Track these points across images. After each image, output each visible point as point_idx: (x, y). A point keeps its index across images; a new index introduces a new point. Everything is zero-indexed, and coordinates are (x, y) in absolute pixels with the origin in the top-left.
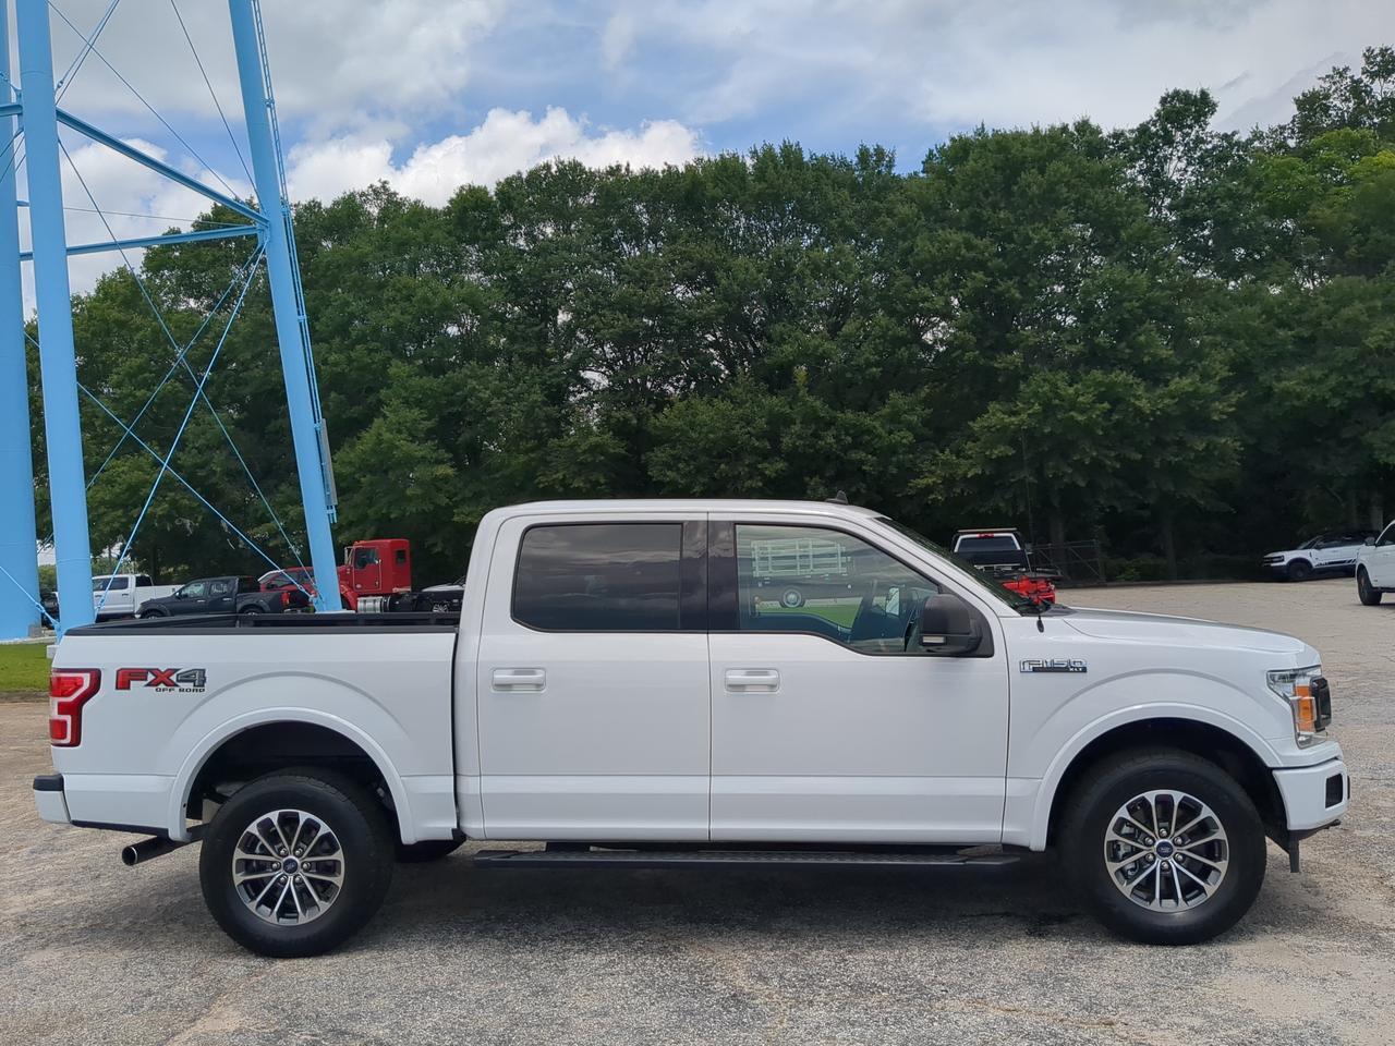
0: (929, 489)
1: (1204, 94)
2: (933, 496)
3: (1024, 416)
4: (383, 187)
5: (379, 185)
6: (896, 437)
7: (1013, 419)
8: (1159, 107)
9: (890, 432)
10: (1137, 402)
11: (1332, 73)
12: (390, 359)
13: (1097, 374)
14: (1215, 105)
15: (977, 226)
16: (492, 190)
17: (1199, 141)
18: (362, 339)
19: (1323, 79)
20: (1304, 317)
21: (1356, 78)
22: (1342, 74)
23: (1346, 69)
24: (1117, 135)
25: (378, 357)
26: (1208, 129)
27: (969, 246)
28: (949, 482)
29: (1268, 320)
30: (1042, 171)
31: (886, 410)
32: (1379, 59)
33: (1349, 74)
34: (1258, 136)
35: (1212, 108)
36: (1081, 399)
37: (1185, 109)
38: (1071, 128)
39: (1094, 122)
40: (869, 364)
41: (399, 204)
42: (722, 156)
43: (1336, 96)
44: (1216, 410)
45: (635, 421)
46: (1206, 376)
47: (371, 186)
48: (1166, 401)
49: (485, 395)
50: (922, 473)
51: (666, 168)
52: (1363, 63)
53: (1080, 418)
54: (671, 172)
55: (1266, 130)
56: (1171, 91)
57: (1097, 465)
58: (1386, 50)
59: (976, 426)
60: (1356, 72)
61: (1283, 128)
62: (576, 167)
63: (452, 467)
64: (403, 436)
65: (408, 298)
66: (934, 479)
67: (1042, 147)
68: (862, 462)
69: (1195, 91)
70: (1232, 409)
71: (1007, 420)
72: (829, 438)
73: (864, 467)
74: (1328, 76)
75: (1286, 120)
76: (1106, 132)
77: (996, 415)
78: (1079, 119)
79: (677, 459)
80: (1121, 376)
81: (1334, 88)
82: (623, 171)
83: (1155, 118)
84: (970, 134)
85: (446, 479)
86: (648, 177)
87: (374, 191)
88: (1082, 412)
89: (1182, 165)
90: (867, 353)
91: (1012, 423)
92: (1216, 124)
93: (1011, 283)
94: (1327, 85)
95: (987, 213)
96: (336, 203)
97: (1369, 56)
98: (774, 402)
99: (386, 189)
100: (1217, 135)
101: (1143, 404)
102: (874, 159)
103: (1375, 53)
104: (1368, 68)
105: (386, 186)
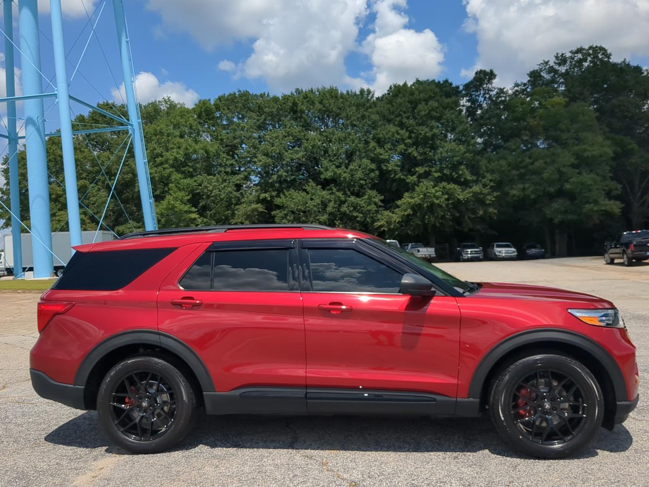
2: (383, 229)
3: (416, 199)
4: (168, 99)
5: (167, 98)
6: (369, 208)
7: (412, 200)
8: (475, 76)
9: (368, 205)
10: (458, 197)
11: (543, 62)
12: (172, 172)
13: (444, 184)
14: (496, 75)
15: (401, 125)
16: (212, 102)
17: (489, 90)
18: (161, 164)
19: (539, 65)
20: (522, 165)
21: (551, 65)
22: (547, 63)
23: (548, 61)
24: (458, 87)
25: (168, 171)
26: (494, 85)
27: (398, 134)
28: (389, 223)
29: (509, 166)
30: (426, 104)
31: (366, 197)
32: (560, 58)
33: (549, 63)
34: (517, 85)
36: (437, 194)
37: (484, 77)
38: (441, 82)
39: (450, 81)
40: (361, 179)
41: (175, 106)
43: (544, 72)
44: (488, 199)
45: (269, 199)
46: (485, 186)
47: (164, 98)
48: (469, 195)
49: (211, 188)
50: (378, 220)
51: (283, 95)
52: (554, 59)
53: (437, 202)
54: (286, 98)
55: (520, 83)
56: (479, 70)
57: (443, 217)
58: (563, 54)
59: (399, 203)
60: (551, 63)
61: (525, 85)
62: (246, 93)
63: (197, 214)
64: (178, 203)
65: (179, 148)
66: (383, 222)
67: (427, 94)
68: (357, 217)
69: (488, 70)
70: (494, 199)
71: (410, 200)
72: (344, 208)
73: (358, 219)
74: (542, 63)
75: (525, 81)
76: (454, 85)
77: (407, 199)
78: (444, 79)
79: (286, 215)
80: (452, 186)
81: (543, 68)
82: (266, 95)
83: (473, 80)
84: (402, 85)
85: (195, 219)
86: (276, 99)
87: (165, 100)
88: (437, 199)
89: (483, 99)
90: (359, 174)
91: (412, 202)
92: (496, 83)
93: (412, 149)
94: (541, 67)
95: (405, 120)
96: (149, 105)
97: (557, 57)
98: (324, 193)
99: (169, 100)
100: (498, 88)
101: (461, 197)
102: (366, 94)
103: (559, 55)
104: (556, 61)
105: (170, 99)
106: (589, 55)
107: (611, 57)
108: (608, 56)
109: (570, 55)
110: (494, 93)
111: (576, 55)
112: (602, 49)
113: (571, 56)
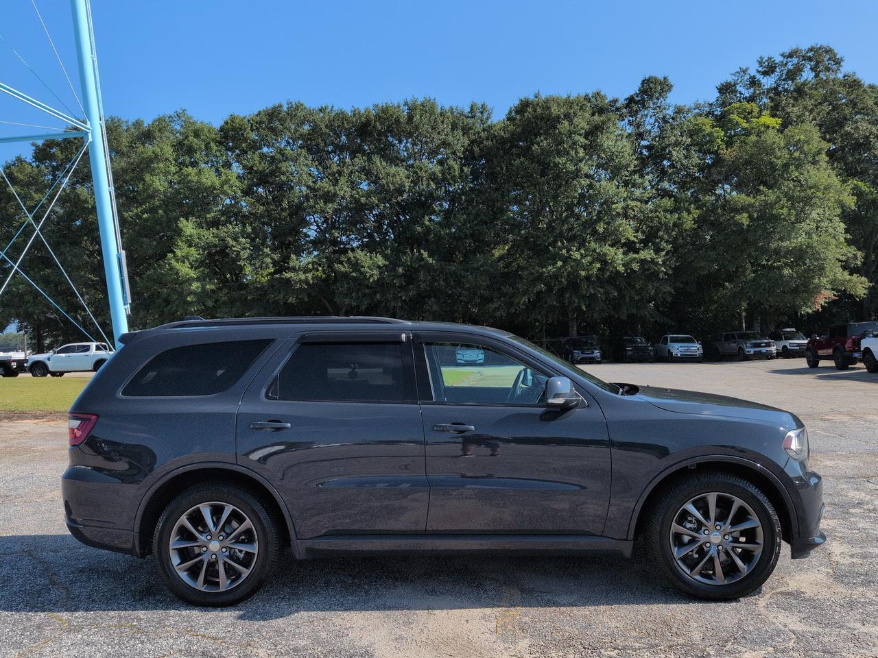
0: (498, 309)
1: (665, 78)
4: (183, 113)
8: (640, 86)
11: (739, 70)
14: (672, 86)
16: (248, 119)
17: (663, 108)
19: (734, 75)
21: (752, 75)
22: (745, 71)
23: (747, 69)
24: (615, 101)
26: (668, 101)
32: (766, 63)
33: (748, 72)
34: (698, 106)
35: (670, 87)
37: (652, 89)
38: (590, 96)
39: (603, 93)
41: (193, 124)
42: (386, 103)
43: (741, 84)
47: (176, 112)
52: (757, 66)
54: (356, 113)
55: (703, 103)
56: (647, 77)
58: (771, 59)
60: (752, 72)
61: (712, 104)
62: (299, 106)
67: (570, 108)
69: (660, 77)
74: (737, 73)
75: (712, 100)
76: (610, 98)
78: (595, 91)
81: (740, 80)
82: (329, 110)
83: (638, 92)
84: (531, 97)
85: (212, 291)
86: (341, 116)
87: (177, 115)
89: (652, 121)
94: (736, 78)
96: (153, 122)
97: (761, 63)
99: (185, 114)
100: (676, 107)
102: (478, 111)
103: (764, 60)
104: (760, 69)
105: (186, 112)
106: (810, 59)
107: (842, 63)
108: (838, 62)
109: (781, 59)
110: (670, 112)
111: (790, 59)
112: (829, 51)
113: (782, 62)
